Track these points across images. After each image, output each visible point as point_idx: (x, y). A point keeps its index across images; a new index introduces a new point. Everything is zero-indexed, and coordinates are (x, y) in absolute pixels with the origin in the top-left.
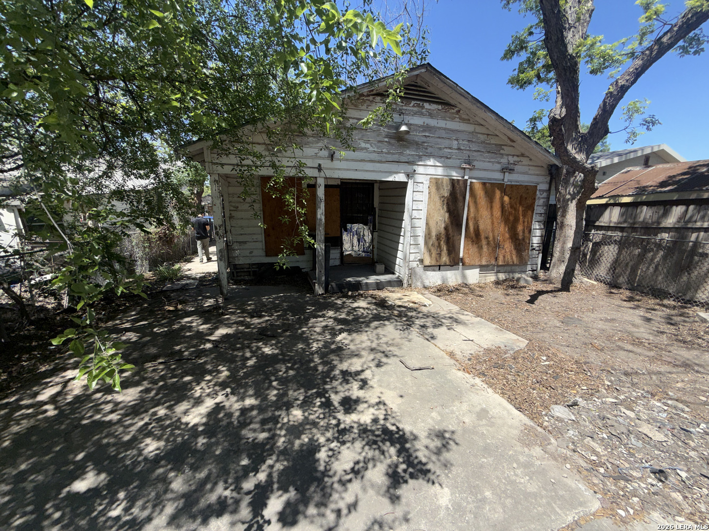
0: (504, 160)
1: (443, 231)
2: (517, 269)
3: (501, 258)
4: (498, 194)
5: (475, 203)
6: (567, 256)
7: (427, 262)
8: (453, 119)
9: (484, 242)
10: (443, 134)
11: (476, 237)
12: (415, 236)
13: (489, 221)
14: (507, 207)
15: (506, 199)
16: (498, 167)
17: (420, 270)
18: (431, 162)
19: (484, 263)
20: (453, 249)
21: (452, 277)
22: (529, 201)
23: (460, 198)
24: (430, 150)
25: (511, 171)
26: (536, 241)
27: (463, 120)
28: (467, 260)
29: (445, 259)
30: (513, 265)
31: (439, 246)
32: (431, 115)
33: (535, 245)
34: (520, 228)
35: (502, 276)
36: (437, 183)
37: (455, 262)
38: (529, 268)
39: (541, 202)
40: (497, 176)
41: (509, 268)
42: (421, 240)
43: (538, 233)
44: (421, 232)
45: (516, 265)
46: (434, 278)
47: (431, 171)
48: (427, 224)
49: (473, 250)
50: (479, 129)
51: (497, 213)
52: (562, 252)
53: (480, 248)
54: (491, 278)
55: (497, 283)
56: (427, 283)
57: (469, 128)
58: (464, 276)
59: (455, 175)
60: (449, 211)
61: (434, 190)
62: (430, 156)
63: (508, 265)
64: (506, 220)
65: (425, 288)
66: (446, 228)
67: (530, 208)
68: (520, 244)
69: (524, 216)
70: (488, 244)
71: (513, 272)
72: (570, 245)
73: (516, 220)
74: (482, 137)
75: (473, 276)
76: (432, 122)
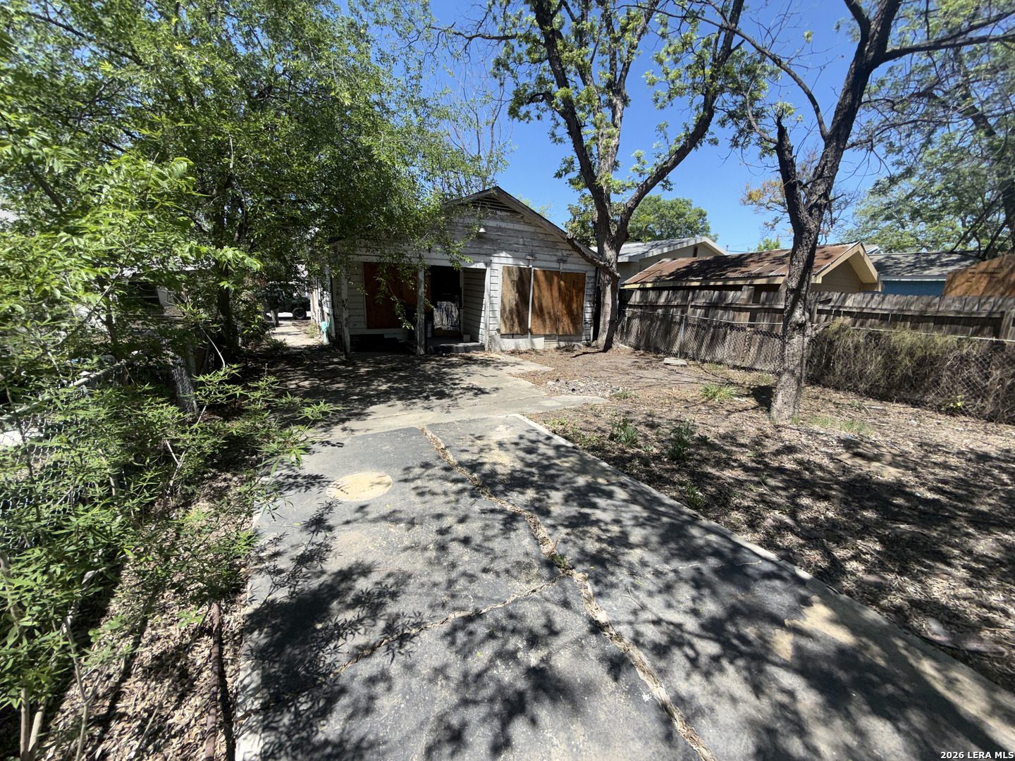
0: (559, 254)
1: (514, 307)
2: (574, 338)
3: (561, 329)
4: (556, 279)
5: (539, 286)
6: (607, 327)
7: (503, 331)
8: (518, 222)
9: (547, 316)
10: (512, 233)
11: (540, 313)
12: (494, 311)
13: (550, 300)
14: (563, 289)
15: (562, 283)
16: (555, 258)
17: (498, 337)
18: (504, 254)
19: (547, 333)
20: (523, 322)
21: (523, 344)
22: (581, 285)
23: (527, 282)
24: (502, 245)
25: (565, 262)
26: (588, 316)
27: (526, 223)
28: (534, 331)
29: (517, 329)
30: (571, 335)
31: (512, 319)
32: (502, 220)
33: (588, 320)
34: (575, 306)
35: (562, 344)
36: (508, 270)
37: (525, 332)
38: (584, 338)
39: (590, 285)
40: (555, 265)
41: (567, 338)
42: (498, 314)
43: (589, 310)
44: (498, 308)
45: (573, 335)
46: (509, 344)
47: (504, 261)
48: (502, 301)
49: (539, 322)
50: (539, 230)
51: (556, 294)
52: (604, 325)
53: (544, 321)
54: (554, 345)
55: (558, 348)
56: (504, 348)
57: (532, 229)
58: (532, 343)
59: (522, 264)
60: (518, 291)
61: (506, 275)
62: (502, 250)
63: (566, 335)
64: (563, 301)
65: (502, 351)
66: (516, 305)
67: (582, 290)
68: (576, 319)
69: (577, 296)
70: (550, 318)
71: (572, 341)
72: (608, 318)
73: (571, 299)
74: (542, 236)
75: (540, 343)
76: (503, 225)
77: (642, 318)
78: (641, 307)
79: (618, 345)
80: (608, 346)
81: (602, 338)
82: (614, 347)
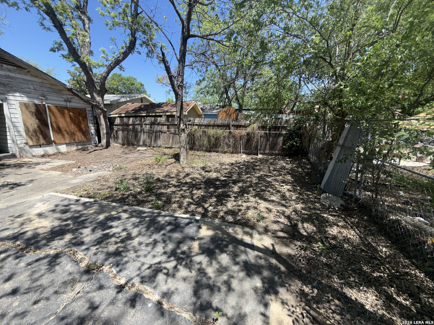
0: (65, 97)
2: (87, 143)
3: (77, 139)
4: (66, 111)
5: (54, 114)
6: (105, 136)
7: (31, 143)
8: (27, 75)
9: (65, 133)
10: (22, 81)
11: (58, 130)
12: (18, 132)
13: (65, 124)
14: (73, 117)
15: (71, 113)
16: (62, 99)
17: (27, 148)
18: (18, 94)
19: (67, 142)
20: (46, 137)
21: (50, 150)
22: (84, 115)
23: (43, 113)
24: (14, 88)
25: (70, 102)
26: (93, 131)
27: (32, 76)
28: (57, 141)
29: (42, 141)
31: (37, 135)
32: (9, 71)
33: (93, 133)
34: (83, 126)
35: (80, 147)
36: (25, 106)
37: (49, 142)
38: (93, 142)
39: (90, 115)
40: (63, 104)
41: (82, 144)
42: (24, 134)
43: (93, 128)
44: (22, 129)
45: (85, 142)
46: (40, 151)
47: (20, 99)
48: (25, 125)
49: (59, 136)
50: (44, 81)
51: (68, 120)
52: (103, 135)
53: (63, 135)
54: (74, 148)
55: (78, 150)
56: (34, 154)
57: (40, 80)
58: (58, 149)
59: (37, 102)
60: (37, 118)
61: (24, 108)
62: (16, 91)
63: (81, 142)
64: (74, 123)
65: (34, 156)
66: (38, 127)
67: (85, 118)
68: (85, 133)
69: (83, 121)
70: (68, 133)
71: (85, 145)
72: (105, 131)
73: (80, 122)
74: (49, 86)
75: (63, 148)
77: (123, 130)
78: (121, 125)
79: (113, 144)
80: (108, 145)
81: (104, 141)
82: (111, 145)
